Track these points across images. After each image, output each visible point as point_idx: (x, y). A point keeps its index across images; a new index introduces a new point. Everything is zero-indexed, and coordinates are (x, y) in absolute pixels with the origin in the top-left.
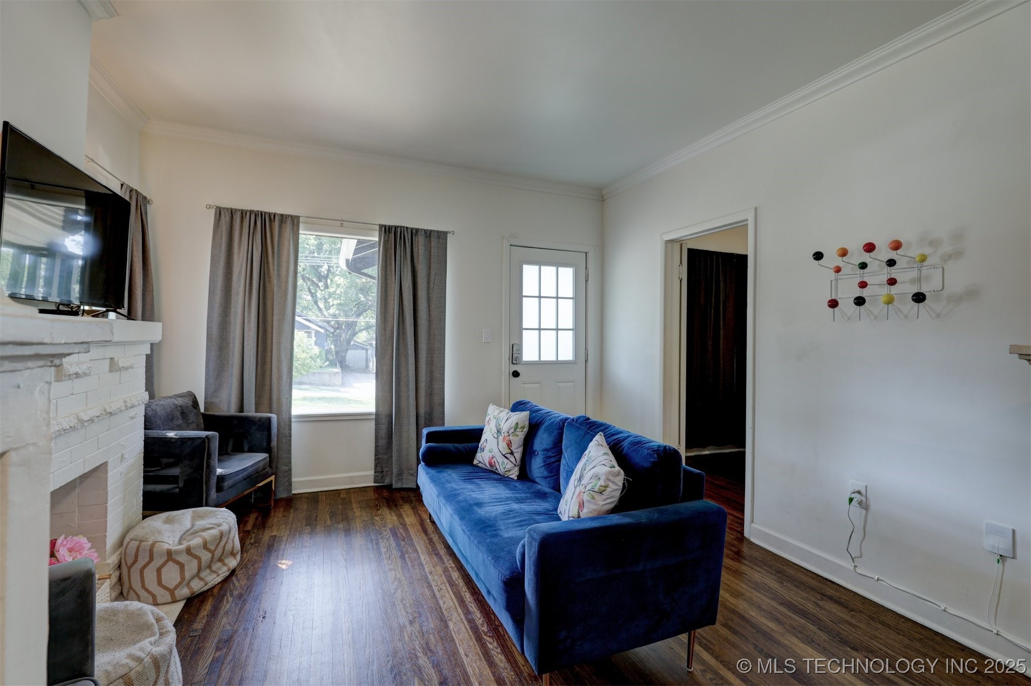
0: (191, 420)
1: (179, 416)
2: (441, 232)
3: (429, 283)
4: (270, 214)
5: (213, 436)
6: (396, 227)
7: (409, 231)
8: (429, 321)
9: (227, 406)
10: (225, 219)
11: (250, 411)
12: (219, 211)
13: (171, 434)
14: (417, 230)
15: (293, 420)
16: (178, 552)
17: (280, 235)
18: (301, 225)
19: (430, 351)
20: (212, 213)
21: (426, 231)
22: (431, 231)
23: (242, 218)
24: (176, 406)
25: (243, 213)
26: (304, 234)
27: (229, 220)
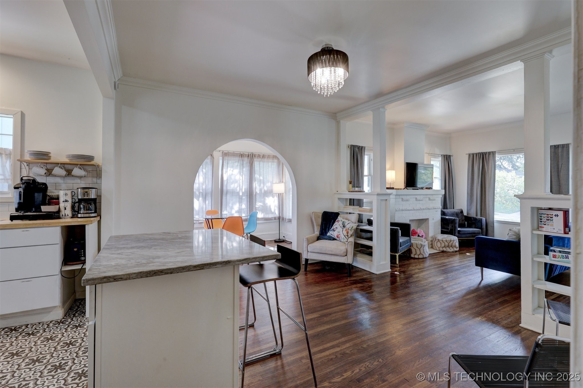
0: (459, 216)
1: (455, 215)
2: (565, 144)
4: (485, 153)
5: (456, 219)
10: (471, 156)
11: (479, 217)
12: (469, 155)
13: (447, 217)
15: (495, 222)
16: (440, 240)
17: (488, 159)
18: (496, 154)
20: (467, 156)
23: (476, 155)
24: (455, 212)
25: (476, 154)
26: (497, 157)
27: (472, 157)
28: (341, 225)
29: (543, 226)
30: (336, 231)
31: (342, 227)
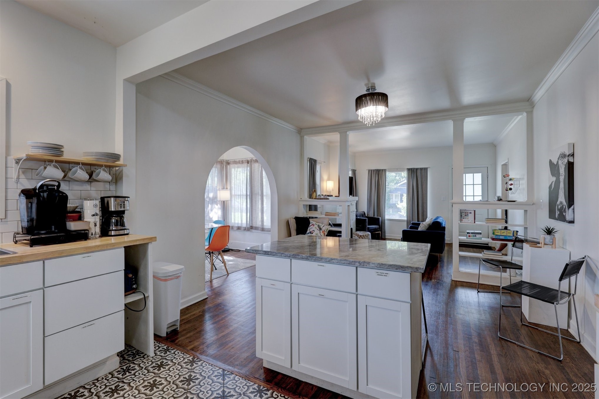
0: (364, 216)
1: (362, 215)
2: (425, 168)
3: (422, 183)
4: (379, 170)
5: (367, 219)
6: (411, 169)
7: (415, 169)
8: (422, 194)
9: (371, 215)
11: (376, 216)
12: (369, 171)
13: (360, 218)
14: (418, 168)
15: (385, 220)
16: (362, 235)
17: (382, 174)
18: (387, 171)
19: (423, 203)
20: (367, 171)
21: (420, 168)
22: (422, 168)
23: (374, 171)
24: (362, 213)
26: (387, 173)
27: (371, 172)
28: (318, 228)
29: (463, 219)
30: (313, 233)
31: (319, 230)
